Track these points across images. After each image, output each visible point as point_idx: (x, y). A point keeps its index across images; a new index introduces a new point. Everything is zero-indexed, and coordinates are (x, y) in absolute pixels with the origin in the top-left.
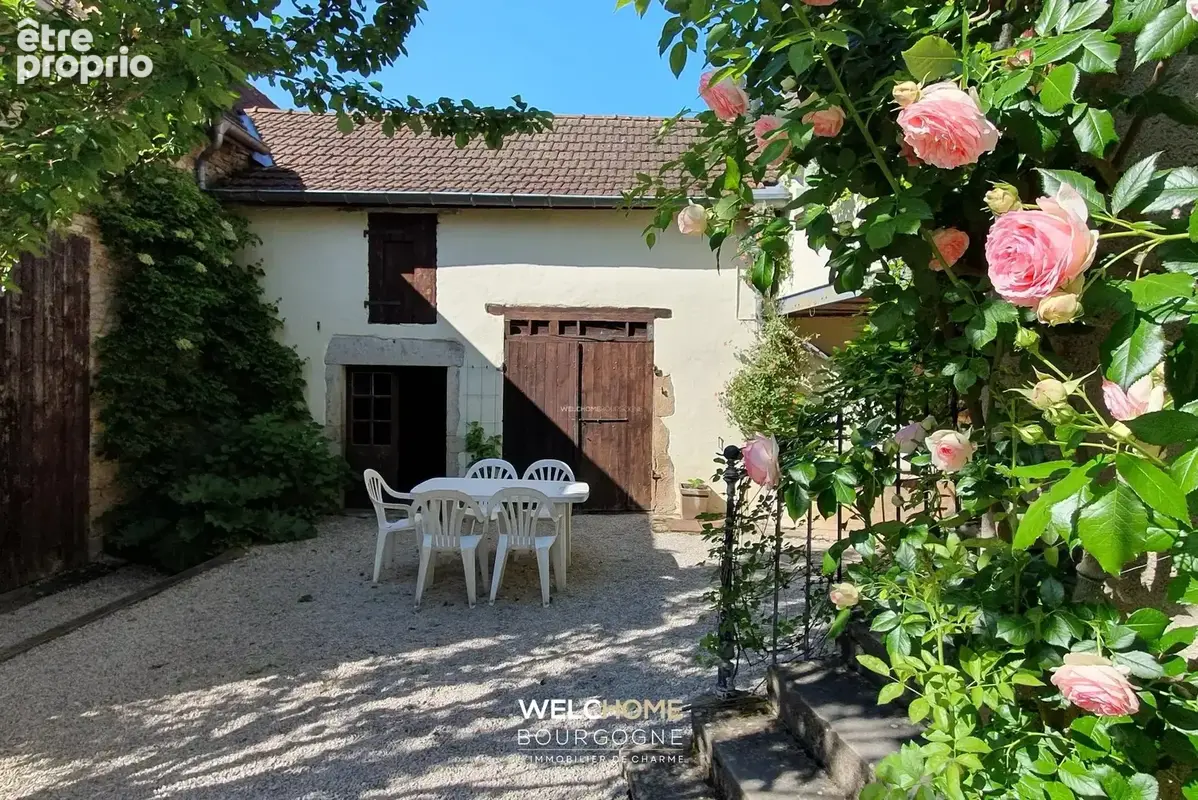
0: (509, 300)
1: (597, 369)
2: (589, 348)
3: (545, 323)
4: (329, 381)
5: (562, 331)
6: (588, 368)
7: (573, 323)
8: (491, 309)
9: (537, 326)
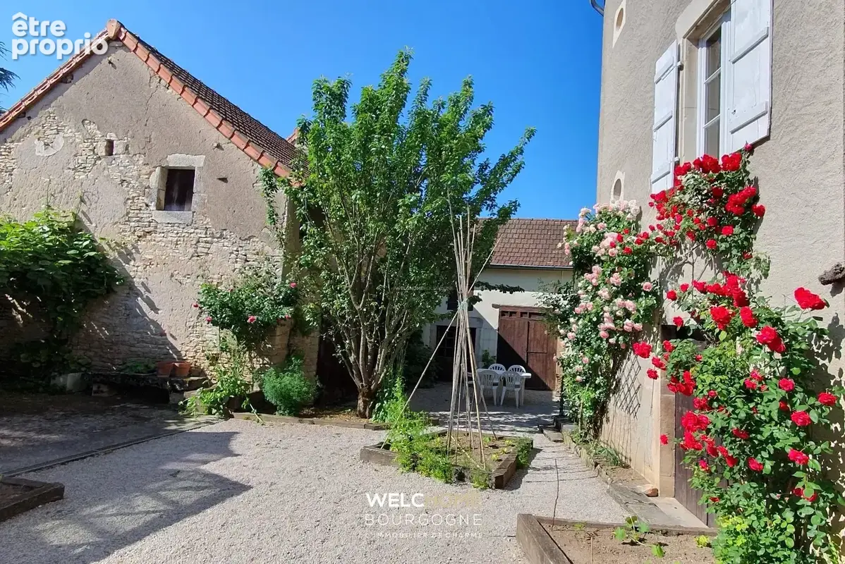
0: (501, 304)
1: (535, 332)
2: (532, 323)
3: (515, 313)
4: (431, 331)
5: (522, 316)
6: (532, 331)
7: (526, 313)
8: (495, 306)
9: (512, 313)
